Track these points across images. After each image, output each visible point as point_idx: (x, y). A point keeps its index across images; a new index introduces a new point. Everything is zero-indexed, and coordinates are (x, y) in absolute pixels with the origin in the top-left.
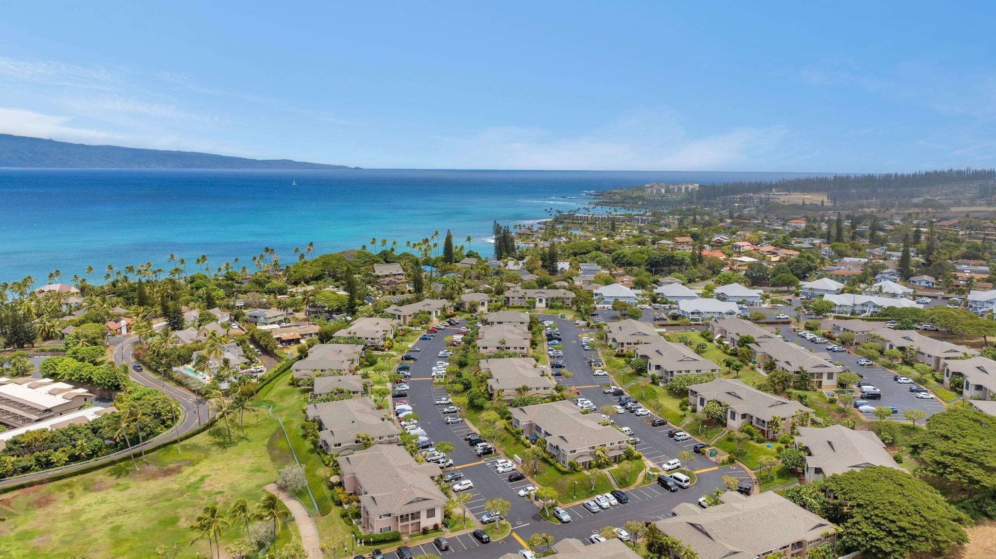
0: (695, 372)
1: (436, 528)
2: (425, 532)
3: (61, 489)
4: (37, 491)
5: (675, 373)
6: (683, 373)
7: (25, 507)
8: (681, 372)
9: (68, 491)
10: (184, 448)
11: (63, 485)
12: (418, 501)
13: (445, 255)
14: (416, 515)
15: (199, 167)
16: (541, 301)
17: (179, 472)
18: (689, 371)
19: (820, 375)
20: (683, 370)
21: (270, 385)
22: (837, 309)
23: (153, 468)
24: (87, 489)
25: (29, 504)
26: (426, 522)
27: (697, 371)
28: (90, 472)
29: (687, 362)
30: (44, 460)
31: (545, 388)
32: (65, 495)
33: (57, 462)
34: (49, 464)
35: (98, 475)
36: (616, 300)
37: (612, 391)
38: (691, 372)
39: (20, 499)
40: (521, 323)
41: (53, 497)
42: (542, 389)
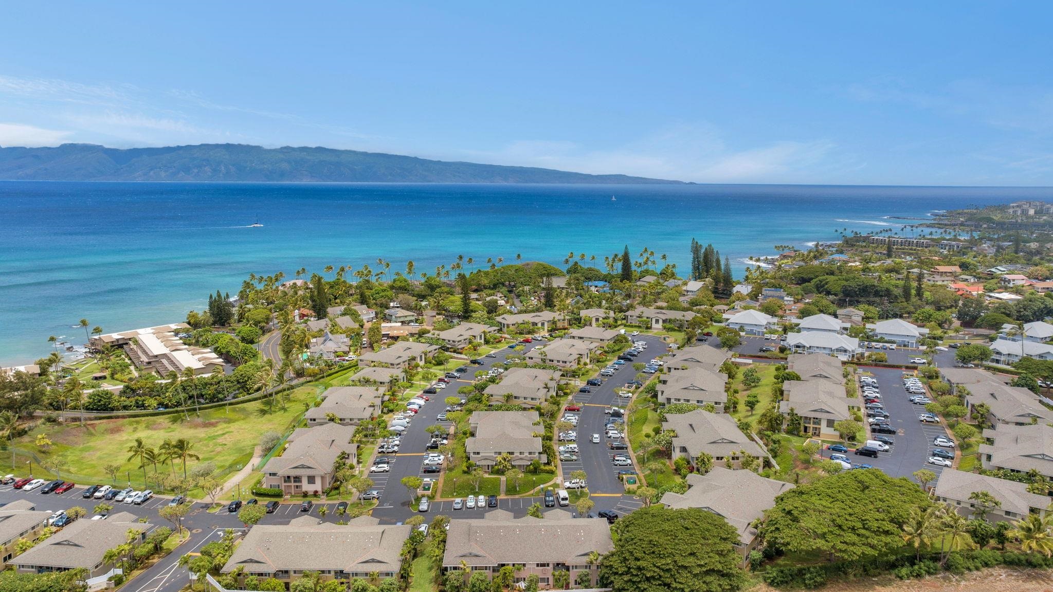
0: (695, 402)
1: (316, 494)
2: (305, 495)
3: (131, 424)
4: (115, 422)
5: (672, 401)
6: (682, 401)
7: (102, 431)
8: (679, 400)
9: (135, 426)
10: (234, 410)
11: (134, 422)
12: (303, 468)
13: (623, 272)
14: (297, 479)
15: (538, 182)
16: (657, 321)
17: (215, 427)
18: (688, 401)
19: (817, 421)
20: (682, 398)
21: (345, 372)
22: (1002, 358)
23: (200, 420)
24: (147, 427)
25: (106, 430)
26: (306, 487)
27: (698, 402)
28: (158, 415)
29: (691, 391)
30: (140, 403)
31: (532, 399)
32: (131, 428)
33: (149, 406)
34: (143, 406)
35: (161, 418)
36: (741, 327)
37: (611, 412)
38: (691, 402)
39: (103, 425)
40: (601, 340)
41: (123, 428)
42: (530, 400)
